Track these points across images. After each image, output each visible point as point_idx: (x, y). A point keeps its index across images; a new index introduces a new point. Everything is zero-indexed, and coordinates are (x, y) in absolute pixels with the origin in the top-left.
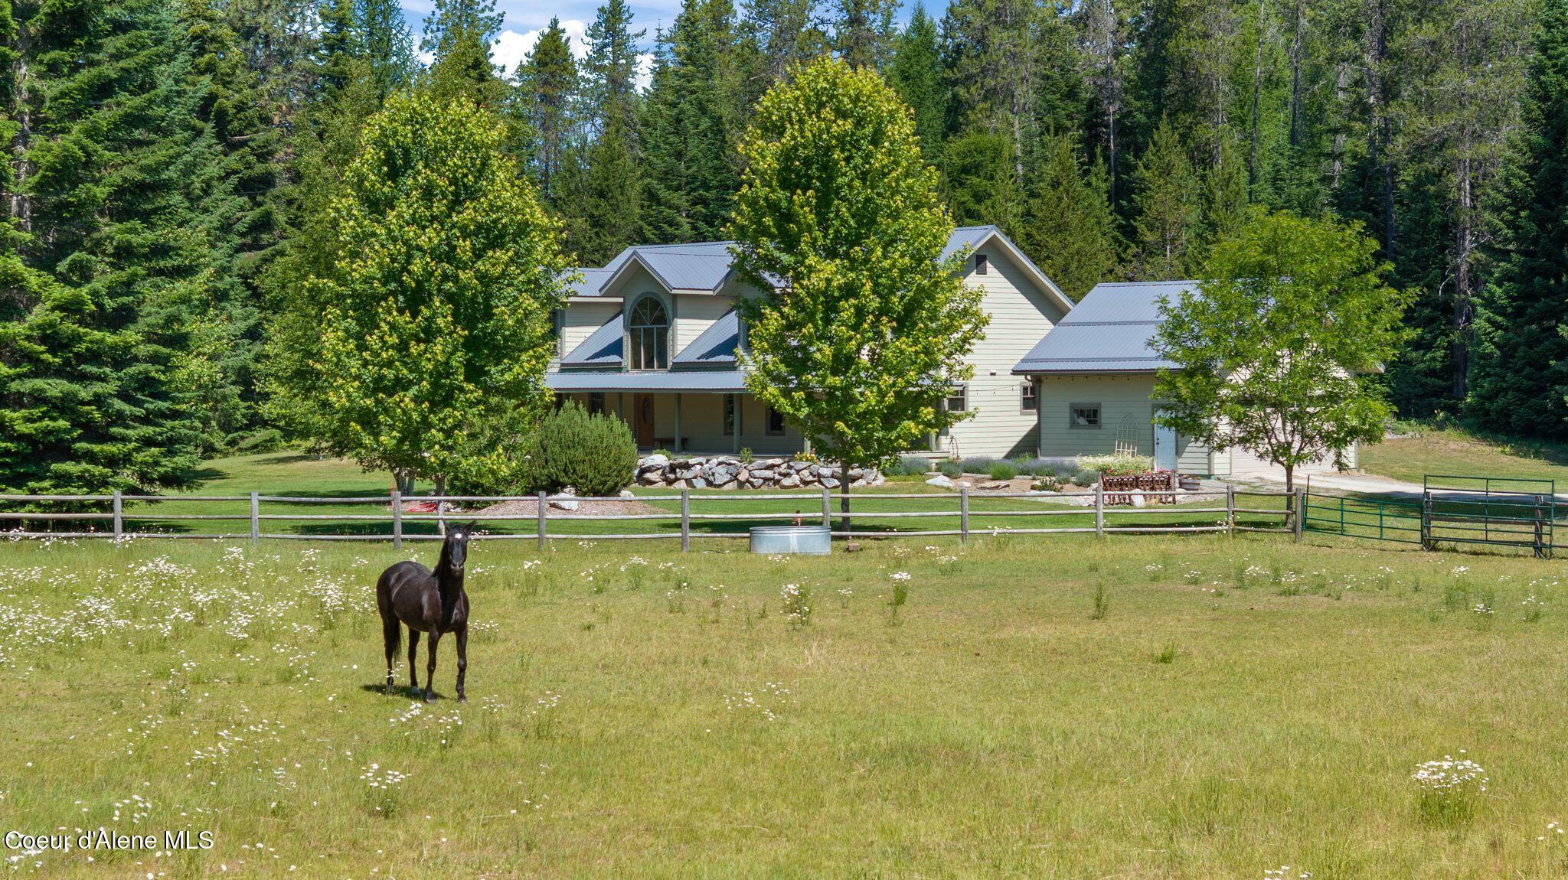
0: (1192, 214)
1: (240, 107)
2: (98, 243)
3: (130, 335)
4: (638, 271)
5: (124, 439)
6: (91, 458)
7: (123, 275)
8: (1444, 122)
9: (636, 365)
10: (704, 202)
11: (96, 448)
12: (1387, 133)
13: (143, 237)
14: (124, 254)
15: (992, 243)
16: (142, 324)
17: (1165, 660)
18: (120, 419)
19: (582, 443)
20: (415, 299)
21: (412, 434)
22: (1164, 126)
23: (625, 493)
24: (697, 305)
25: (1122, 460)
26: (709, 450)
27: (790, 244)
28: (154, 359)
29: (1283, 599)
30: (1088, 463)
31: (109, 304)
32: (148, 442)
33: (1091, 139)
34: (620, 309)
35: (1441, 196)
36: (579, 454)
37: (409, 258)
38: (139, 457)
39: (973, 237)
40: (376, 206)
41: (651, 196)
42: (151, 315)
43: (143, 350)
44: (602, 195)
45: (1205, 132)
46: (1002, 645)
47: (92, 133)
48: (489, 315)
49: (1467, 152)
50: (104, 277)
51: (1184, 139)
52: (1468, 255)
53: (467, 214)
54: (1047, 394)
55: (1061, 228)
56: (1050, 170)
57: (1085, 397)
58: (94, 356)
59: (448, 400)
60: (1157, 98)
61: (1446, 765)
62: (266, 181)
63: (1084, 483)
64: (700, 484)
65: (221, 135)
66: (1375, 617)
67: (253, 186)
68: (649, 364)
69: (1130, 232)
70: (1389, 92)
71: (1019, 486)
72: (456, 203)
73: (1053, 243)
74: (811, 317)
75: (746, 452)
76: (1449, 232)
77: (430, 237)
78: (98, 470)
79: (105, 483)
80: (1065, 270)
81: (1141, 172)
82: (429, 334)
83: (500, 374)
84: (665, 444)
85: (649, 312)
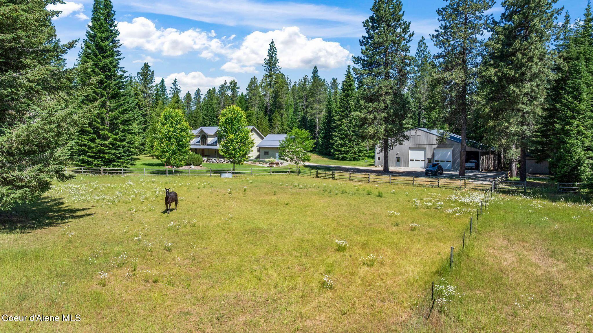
0: (280, 123)
1: (142, 104)
2: (120, 129)
3: (125, 143)
4: (202, 131)
5: (124, 159)
6: (119, 162)
7: (124, 134)
8: (315, 111)
9: (202, 144)
10: (211, 119)
11: (119, 160)
12: (307, 113)
13: (126, 128)
14: (124, 131)
15: (253, 128)
16: (126, 141)
17: (287, 205)
18: (123, 156)
19: (195, 158)
20: (169, 139)
21: (169, 159)
22: (276, 111)
23: (201, 165)
24: (211, 136)
25: (272, 160)
26: (213, 157)
27: (226, 132)
28: (129, 147)
29: (300, 190)
30: (267, 160)
31: (121, 138)
32: (128, 159)
33: (266, 112)
34: (200, 136)
35: (314, 122)
36: (194, 160)
37: (169, 133)
38: (126, 162)
39: (251, 128)
40: (163, 124)
41: (203, 118)
42: (128, 140)
43: (127, 145)
44: (196, 117)
45: (282, 112)
46: (262, 201)
47: (119, 112)
48: (182, 141)
49: (318, 116)
50: (121, 134)
51: (279, 112)
52: (317, 130)
53: (179, 126)
54: (261, 150)
55: (262, 125)
56: (260, 116)
57: (266, 151)
58: (119, 146)
59: (175, 154)
60: (275, 107)
61: (342, 242)
62: (146, 115)
63: (266, 163)
64: (211, 162)
65: (139, 108)
66: (314, 194)
67: (144, 116)
68: (204, 144)
69: (271, 125)
70: (307, 107)
71: (257, 164)
72: (176, 125)
73: (261, 127)
74: (230, 143)
75: (218, 158)
76: (315, 126)
77: (172, 129)
78: (119, 164)
79: (120, 166)
80: (263, 130)
81: (273, 117)
82: (172, 144)
83: (183, 148)
84: (206, 156)
85: (204, 137)
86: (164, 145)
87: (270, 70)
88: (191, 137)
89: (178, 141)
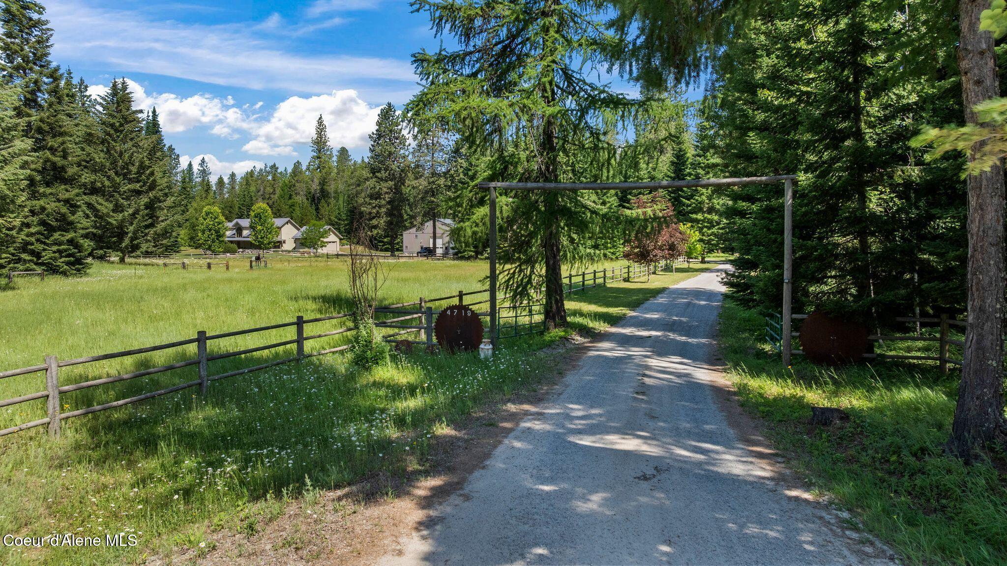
0: (327, 213)
4: (237, 224)
15: (289, 221)
19: (231, 248)
20: (210, 230)
22: (324, 200)
23: (236, 254)
24: (246, 228)
26: (246, 249)
33: (313, 201)
34: (235, 229)
39: (285, 221)
40: (205, 219)
41: (240, 208)
48: (219, 233)
51: (326, 201)
53: (217, 220)
54: (299, 241)
57: (302, 242)
59: (214, 242)
60: (323, 195)
64: (245, 254)
68: (239, 237)
72: (215, 219)
77: (211, 223)
82: (212, 234)
83: (221, 239)
84: (242, 248)
85: (239, 230)
86: (206, 235)
87: (320, 151)
88: (226, 229)
89: (217, 232)
